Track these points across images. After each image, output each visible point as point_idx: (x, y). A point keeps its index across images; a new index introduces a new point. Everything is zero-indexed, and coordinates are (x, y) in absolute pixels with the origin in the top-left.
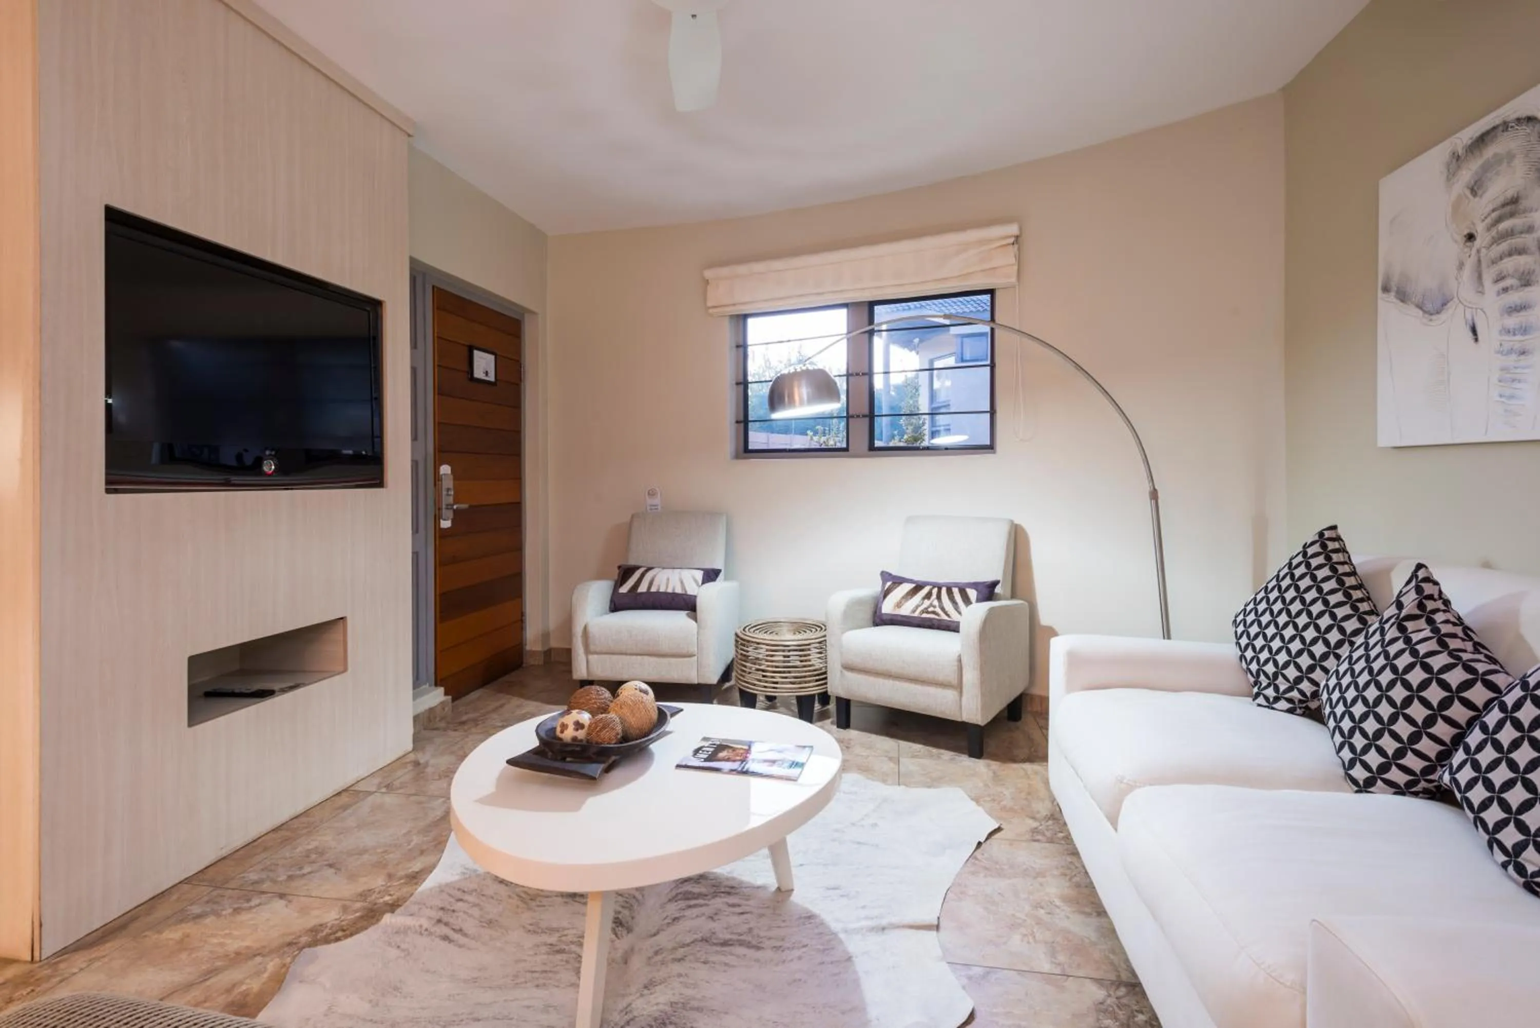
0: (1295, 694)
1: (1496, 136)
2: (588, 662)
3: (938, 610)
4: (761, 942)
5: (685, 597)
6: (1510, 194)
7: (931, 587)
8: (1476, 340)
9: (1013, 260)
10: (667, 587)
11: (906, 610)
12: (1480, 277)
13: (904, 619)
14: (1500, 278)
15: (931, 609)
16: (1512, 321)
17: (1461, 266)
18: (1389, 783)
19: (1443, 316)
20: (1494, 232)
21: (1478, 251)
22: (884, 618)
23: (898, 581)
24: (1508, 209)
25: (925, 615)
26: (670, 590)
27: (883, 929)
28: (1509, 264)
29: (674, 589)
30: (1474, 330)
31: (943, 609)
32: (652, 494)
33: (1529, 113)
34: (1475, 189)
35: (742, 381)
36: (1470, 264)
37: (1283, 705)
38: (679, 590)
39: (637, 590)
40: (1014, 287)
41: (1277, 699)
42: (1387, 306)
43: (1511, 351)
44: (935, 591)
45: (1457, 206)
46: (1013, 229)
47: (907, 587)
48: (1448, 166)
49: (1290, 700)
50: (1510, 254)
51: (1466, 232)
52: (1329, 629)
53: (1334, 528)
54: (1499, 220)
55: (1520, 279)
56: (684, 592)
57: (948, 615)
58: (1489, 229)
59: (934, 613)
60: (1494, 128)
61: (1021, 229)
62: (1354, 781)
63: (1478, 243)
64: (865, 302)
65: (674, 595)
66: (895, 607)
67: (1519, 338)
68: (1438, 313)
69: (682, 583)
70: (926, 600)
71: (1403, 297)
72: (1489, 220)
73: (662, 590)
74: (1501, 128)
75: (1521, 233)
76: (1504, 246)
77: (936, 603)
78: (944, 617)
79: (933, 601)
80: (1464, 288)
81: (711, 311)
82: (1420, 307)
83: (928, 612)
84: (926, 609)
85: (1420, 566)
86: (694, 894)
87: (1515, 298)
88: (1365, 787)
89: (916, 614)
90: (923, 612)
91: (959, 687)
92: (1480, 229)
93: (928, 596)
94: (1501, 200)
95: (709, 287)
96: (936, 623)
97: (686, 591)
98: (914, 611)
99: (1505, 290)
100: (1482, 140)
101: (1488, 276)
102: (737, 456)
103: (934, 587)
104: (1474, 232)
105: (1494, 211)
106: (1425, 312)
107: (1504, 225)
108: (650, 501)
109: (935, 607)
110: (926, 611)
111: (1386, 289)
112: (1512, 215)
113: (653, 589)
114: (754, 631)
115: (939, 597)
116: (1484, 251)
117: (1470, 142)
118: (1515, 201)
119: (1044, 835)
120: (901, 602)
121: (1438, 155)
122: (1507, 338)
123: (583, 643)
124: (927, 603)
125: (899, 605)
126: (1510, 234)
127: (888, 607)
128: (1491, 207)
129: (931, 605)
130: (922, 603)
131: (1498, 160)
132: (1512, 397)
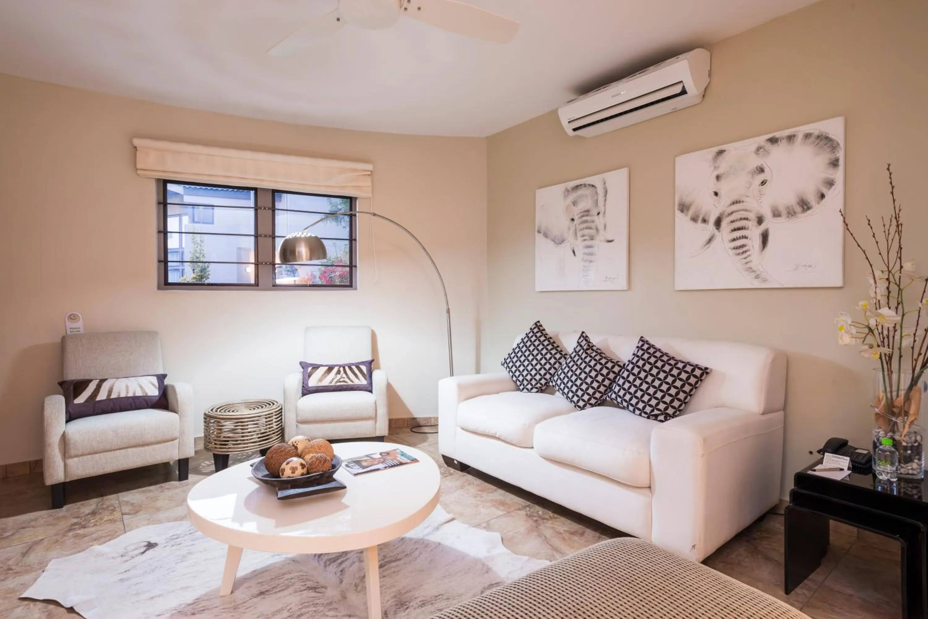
0: (539, 385)
1: (581, 188)
2: (65, 465)
3: (346, 379)
4: (396, 558)
5: (146, 398)
6: (586, 209)
7: (338, 367)
8: (575, 255)
9: (370, 184)
10: (128, 392)
11: (326, 382)
12: (576, 234)
13: (325, 388)
14: (583, 236)
15: (342, 380)
16: (587, 251)
17: (569, 229)
18: (590, 404)
19: (563, 245)
20: (581, 220)
21: (576, 225)
22: (311, 389)
23: (316, 367)
24: (586, 213)
25: (338, 384)
26: (130, 394)
27: (438, 528)
28: (586, 232)
29: (134, 393)
30: (574, 252)
31: (349, 378)
32: (73, 318)
33: (594, 184)
34: (574, 203)
35: (162, 230)
36: (572, 229)
37: (535, 390)
38: (139, 393)
39: (96, 398)
40: (370, 198)
41: (532, 389)
42: (539, 238)
43: (586, 261)
44: (342, 369)
45: (567, 208)
46: (370, 167)
47: (322, 370)
48: (564, 193)
49: (537, 388)
50: (587, 228)
51: (571, 218)
52: (550, 358)
53: (539, 322)
54: (582, 216)
55: (590, 237)
56: (145, 395)
57: (352, 382)
58: (579, 218)
59: (344, 381)
60: (581, 185)
61: (374, 167)
62: (579, 407)
63: (575, 222)
64: (270, 189)
65: (135, 398)
66: (318, 381)
67: (589, 256)
68: (560, 244)
69: (141, 387)
70: (338, 375)
71: (546, 236)
72: (579, 216)
73: (123, 395)
74: (583, 186)
75: (590, 222)
76: (585, 225)
77: (344, 375)
78: (350, 383)
79: (342, 375)
80: (570, 237)
81: (139, 172)
82: (553, 241)
83: (340, 382)
84: (339, 380)
85: (583, 332)
86: (334, 558)
87: (589, 243)
88: (583, 408)
89: (333, 384)
90: (337, 382)
91: (375, 418)
92: (576, 218)
93: (339, 372)
94: (583, 210)
95: (138, 153)
96: (344, 387)
97: (146, 394)
98: (331, 382)
99: (585, 240)
100: (577, 187)
101: (579, 234)
102: (159, 288)
103: (340, 367)
104: (574, 218)
105: (581, 213)
106: (555, 243)
107: (585, 218)
108: (70, 324)
109: (344, 378)
110: (339, 381)
111: (539, 232)
112: (587, 215)
113: (114, 396)
114: (220, 411)
115: (345, 372)
116: (577, 226)
117: (572, 187)
118: (588, 211)
119: (446, 474)
120: (322, 378)
121: (561, 188)
122: (585, 256)
123: (60, 451)
124: (339, 376)
125: (321, 380)
126: (586, 222)
127: (313, 382)
128: (580, 211)
129: (342, 377)
130: (336, 377)
131: (582, 196)
132: (587, 276)
